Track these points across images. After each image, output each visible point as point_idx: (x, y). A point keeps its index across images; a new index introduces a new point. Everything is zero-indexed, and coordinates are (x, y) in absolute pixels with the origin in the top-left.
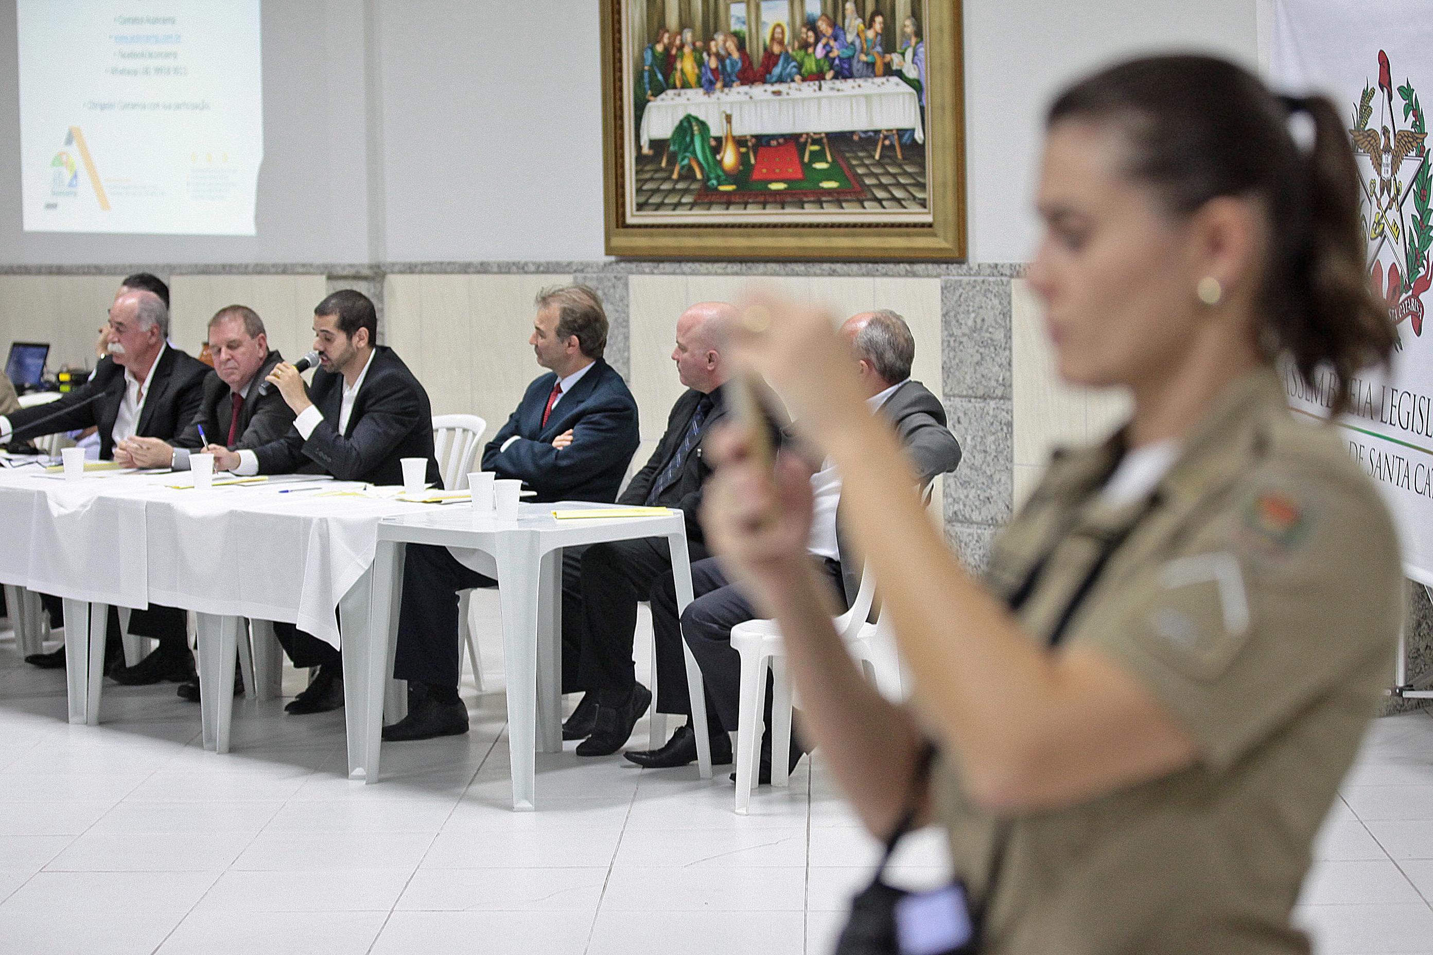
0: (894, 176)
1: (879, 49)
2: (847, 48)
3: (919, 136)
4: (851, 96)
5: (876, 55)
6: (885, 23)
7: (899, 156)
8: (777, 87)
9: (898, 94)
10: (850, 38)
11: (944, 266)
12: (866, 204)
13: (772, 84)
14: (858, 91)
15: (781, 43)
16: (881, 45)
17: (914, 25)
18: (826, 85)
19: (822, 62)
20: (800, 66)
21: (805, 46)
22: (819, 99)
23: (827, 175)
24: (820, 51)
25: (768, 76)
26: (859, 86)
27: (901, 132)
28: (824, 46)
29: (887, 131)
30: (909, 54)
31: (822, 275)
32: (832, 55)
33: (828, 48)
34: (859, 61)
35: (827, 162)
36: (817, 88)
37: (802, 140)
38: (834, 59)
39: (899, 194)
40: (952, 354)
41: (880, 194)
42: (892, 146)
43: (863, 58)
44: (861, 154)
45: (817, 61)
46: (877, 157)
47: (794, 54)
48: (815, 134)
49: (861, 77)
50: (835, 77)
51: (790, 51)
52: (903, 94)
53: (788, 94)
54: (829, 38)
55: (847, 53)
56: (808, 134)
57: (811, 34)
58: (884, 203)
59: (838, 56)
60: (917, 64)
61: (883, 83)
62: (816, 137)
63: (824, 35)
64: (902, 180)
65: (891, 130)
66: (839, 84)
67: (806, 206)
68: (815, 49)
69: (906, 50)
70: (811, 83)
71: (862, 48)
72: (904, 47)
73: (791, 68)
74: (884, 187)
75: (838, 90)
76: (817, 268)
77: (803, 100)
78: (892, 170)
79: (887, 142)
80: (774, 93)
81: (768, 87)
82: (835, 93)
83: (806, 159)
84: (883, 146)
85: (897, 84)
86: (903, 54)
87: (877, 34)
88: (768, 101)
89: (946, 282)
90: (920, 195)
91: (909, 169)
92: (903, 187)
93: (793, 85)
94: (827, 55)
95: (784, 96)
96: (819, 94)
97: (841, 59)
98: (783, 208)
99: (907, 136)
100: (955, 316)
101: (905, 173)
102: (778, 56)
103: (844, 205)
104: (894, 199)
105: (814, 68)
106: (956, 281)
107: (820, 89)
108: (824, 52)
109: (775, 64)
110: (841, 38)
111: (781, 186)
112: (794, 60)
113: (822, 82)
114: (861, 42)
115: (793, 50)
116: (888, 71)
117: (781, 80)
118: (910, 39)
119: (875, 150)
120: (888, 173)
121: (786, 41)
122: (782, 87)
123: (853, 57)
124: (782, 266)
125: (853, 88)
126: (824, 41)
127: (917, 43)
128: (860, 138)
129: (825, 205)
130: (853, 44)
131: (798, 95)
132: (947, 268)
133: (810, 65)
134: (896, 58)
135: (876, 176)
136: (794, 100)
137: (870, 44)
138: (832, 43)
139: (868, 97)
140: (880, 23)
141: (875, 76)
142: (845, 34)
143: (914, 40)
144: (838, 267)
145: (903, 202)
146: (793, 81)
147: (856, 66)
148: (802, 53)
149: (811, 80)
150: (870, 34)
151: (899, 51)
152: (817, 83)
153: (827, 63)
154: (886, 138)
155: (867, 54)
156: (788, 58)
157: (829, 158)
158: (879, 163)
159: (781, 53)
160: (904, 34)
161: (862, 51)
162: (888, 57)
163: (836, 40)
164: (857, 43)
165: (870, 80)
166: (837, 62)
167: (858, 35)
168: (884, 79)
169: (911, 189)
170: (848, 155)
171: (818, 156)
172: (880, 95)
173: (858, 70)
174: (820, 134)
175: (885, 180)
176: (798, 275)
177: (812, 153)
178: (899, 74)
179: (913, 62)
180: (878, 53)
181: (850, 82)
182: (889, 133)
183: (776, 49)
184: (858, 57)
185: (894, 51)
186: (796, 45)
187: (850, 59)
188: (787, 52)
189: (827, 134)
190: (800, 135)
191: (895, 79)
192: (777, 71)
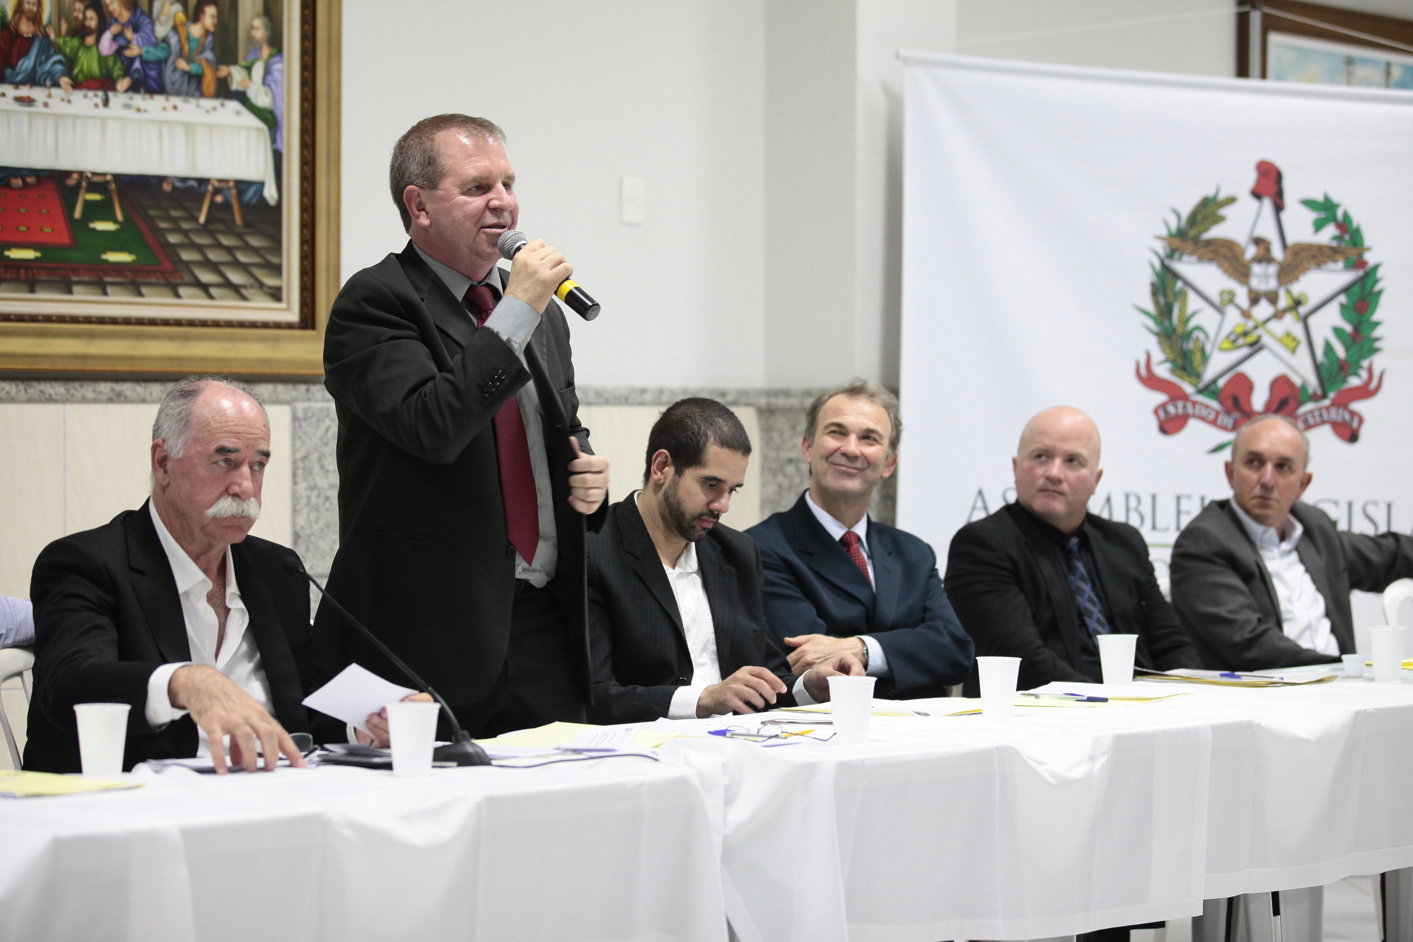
0: (229, 250)
1: (209, 55)
2: (155, 45)
3: (270, 193)
4: (161, 122)
5: (203, 62)
6: (220, 16)
7: (238, 220)
8: (24, 91)
9: (239, 128)
10: (161, 31)
11: (302, 388)
12: (182, 291)
13: (17, 85)
14: (171, 115)
15: (36, 19)
16: (213, 49)
17: (266, 27)
18: (118, 100)
19: (111, 62)
20: (70, 63)
21: (79, 31)
22: (103, 119)
23: (114, 242)
24: (106, 44)
25: (8, 71)
26: (175, 108)
27: (242, 185)
28: (115, 38)
29: (220, 181)
30: (258, 70)
31: (95, 401)
32: (128, 53)
33: (122, 42)
34: (175, 69)
35: (115, 221)
36: (99, 101)
37: (71, 182)
38: (132, 60)
39: (236, 277)
40: (313, 516)
41: (206, 277)
42: (227, 205)
43: (183, 65)
44: (175, 213)
45: (102, 59)
46: (202, 219)
47: (60, 41)
48: (94, 174)
49: (178, 93)
50: (134, 88)
51: (52, 36)
52: (248, 128)
53: (46, 105)
54: (124, 25)
55: (154, 54)
56: (81, 173)
57: (90, 14)
58: (213, 291)
59: (140, 56)
60: (269, 86)
61: (214, 109)
62: (97, 179)
63: (116, 20)
64: (243, 258)
65: (225, 181)
66: (139, 100)
67: (76, 289)
68: (98, 41)
69: (253, 64)
70: (90, 94)
71: (181, 50)
72: (251, 58)
73: (53, 63)
74: (214, 267)
75: (139, 110)
76: (88, 390)
77: (75, 117)
78: (225, 241)
79: (219, 199)
80: (19, 100)
81: (10, 91)
82: (131, 114)
83: (78, 214)
84: (213, 204)
85: (238, 113)
86: (249, 69)
87: (207, 32)
88: (7, 112)
89: (306, 411)
90: (270, 281)
91: (254, 242)
92: (245, 268)
93: (55, 91)
94: (119, 52)
95: (38, 108)
96: (102, 111)
97: (144, 62)
98: (32, 291)
99: (251, 192)
100: (319, 460)
101: (248, 248)
102: (30, 41)
103: (144, 290)
104: (228, 285)
105: (95, 69)
106: (321, 410)
107: (106, 103)
108: (115, 47)
109: (24, 53)
110: (147, 29)
111: (29, 254)
112: (59, 50)
113: (111, 95)
114: (180, 41)
115: (58, 34)
116: (224, 91)
117: (33, 80)
118: (260, 48)
119: (199, 209)
120: (219, 246)
121: (45, 18)
122: (38, 94)
123: (166, 61)
124: (21, 387)
125: (164, 109)
126: (115, 29)
127: (271, 56)
128: (174, 188)
129: (109, 289)
130: (165, 40)
131: (64, 108)
132: (308, 390)
133: (88, 63)
134: (237, 76)
135: (200, 248)
136: (58, 117)
137: (194, 45)
138: (129, 34)
139: (188, 127)
140: (212, 16)
141: (202, 95)
142: (152, 23)
143: (266, 51)
144: (126, 388)
145: (244, 292)
146: (56, 84)
147: (169, 76)
148: (75, 42)
149: (90, 88)
150: (196, 30)
151: (242, 62)
152: (100, 94)
153: (119, 65)
154: (217, 191)
155: (190, 61)
156: (48, 47)
157: (119, 216)
158: (205, 229)
159: (34, 36)
160: (250, 39)
161: (181, 54)
162: (224, 71)
163: (136, 30)
164: (173, 40)
165: (193, 101)
166: (137, 65)
167: (175, 28)
168: (216, 103)
169: (258, 273)
170: (152, 213)
171: (102, 211)
172: (210, 127)
173: (173, 83)
174: (104, 175)
175: (213, 256)
176: (51, 400)
177: (87, 203)
178: (242, 97)
179: (264, 82)
180: (207, 60)
181: (159, 100)
182: (223, 185)
183: (26, 28)
184: (174, 63)
185: (233, 61)
186: (64, 27)
187: (160, 64)
188: (47, 36)
189: (117, 177)
190: (68, 174)
191: (234, 105)
192: (26, 64)
